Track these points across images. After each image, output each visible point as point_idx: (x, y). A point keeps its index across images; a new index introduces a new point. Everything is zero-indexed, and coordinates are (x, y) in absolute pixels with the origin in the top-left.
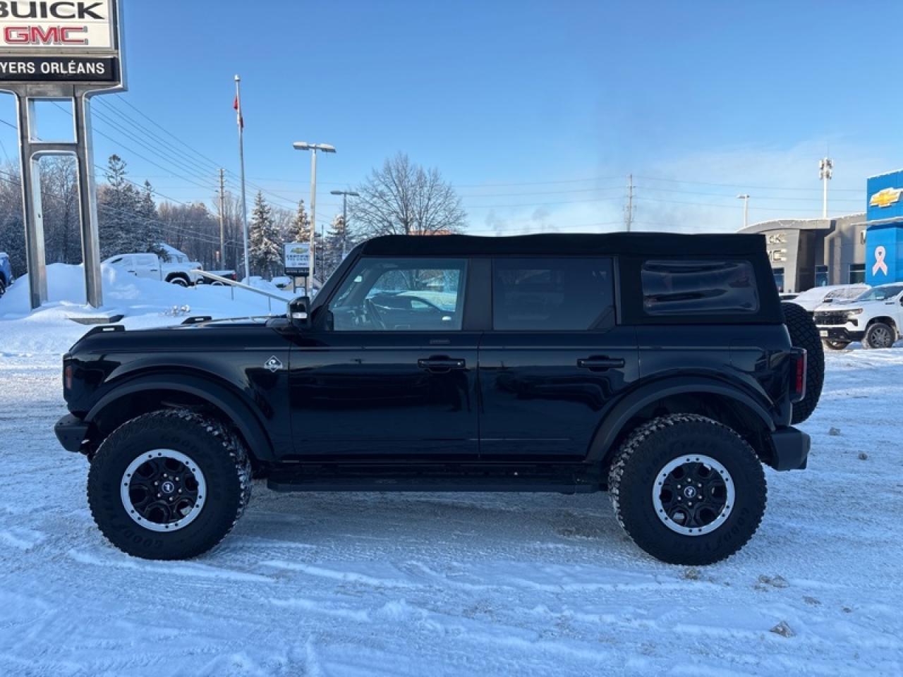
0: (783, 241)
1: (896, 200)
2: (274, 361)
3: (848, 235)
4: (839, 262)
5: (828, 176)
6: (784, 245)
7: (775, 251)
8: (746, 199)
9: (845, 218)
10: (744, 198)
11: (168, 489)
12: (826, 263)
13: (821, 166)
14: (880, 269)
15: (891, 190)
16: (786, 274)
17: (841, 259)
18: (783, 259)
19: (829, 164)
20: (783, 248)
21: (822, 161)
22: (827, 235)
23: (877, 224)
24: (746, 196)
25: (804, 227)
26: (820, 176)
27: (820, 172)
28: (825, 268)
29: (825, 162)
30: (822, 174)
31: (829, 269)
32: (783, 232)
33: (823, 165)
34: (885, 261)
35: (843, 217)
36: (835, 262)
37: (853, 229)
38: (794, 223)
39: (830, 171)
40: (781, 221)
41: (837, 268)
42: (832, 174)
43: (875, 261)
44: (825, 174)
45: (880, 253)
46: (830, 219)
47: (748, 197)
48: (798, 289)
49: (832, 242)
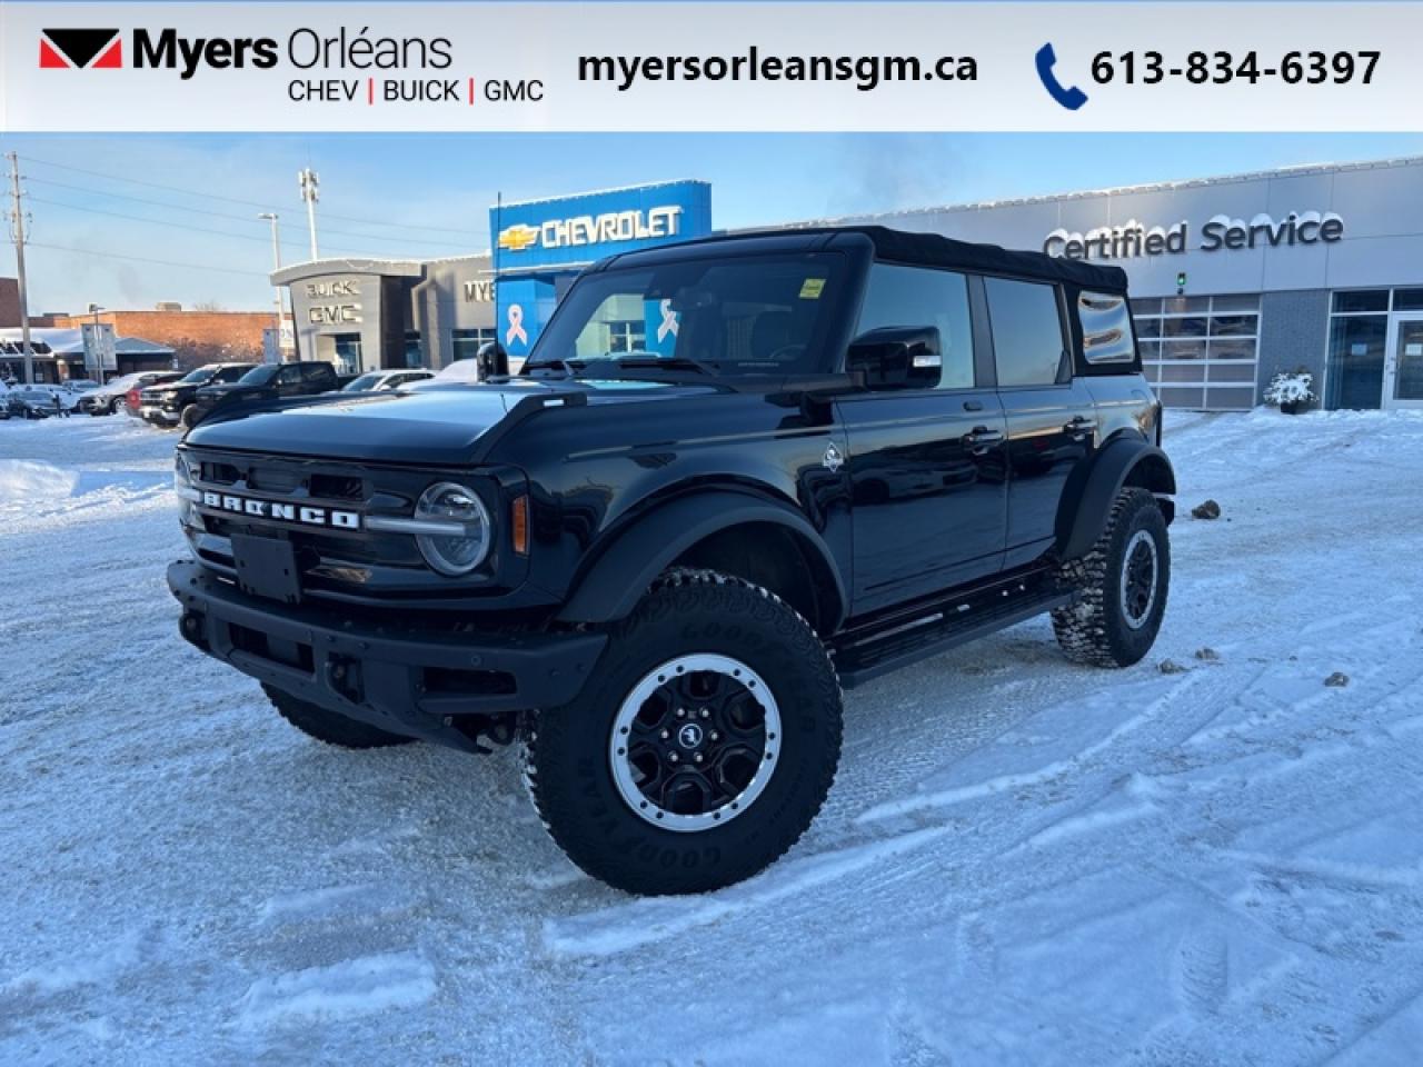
0: (356, 291)
1: (533, 242)
2: (832, 452)
3: (446, 286)
4: (436, 326)
5: (313, 197)
6: (360, 299)
7: (343, 307)
8: (274, 221)
9: (440, 262)
10: (271, 218)
11: (692, 738)
12: (417, 327)
13: (301, 181)
14: (517, 337)
15: (524, 228)
16: (364, 342)
17: (439, 323)
18: (358, 319)
19: (313, 180)
20: (357, 302)
21: (304, 174)
22: (414, 286)
23: (514, 274)
24: (272, 215)
25: (389, 273)
26: (302, 197)
27: (302, 190)
28: (417, 335)
29: (308, 176)
30: (305, 194)
31: (422, 336)
32: (354, 278)
33: (305, 180)
34: (523, 325)
35: (436, 260)
36: (430, 326)
37: (451, 278)
38: (371, 265)
39: (316, 190)
40: (352, 262)
41: (434, 335)
42: (319, 195)
43: (508, 326)
44: (309, 194)
45: (515, 315)
46: (420, 262)
47: (277, 217)
48: (386, 363)
49: (422, 295)
